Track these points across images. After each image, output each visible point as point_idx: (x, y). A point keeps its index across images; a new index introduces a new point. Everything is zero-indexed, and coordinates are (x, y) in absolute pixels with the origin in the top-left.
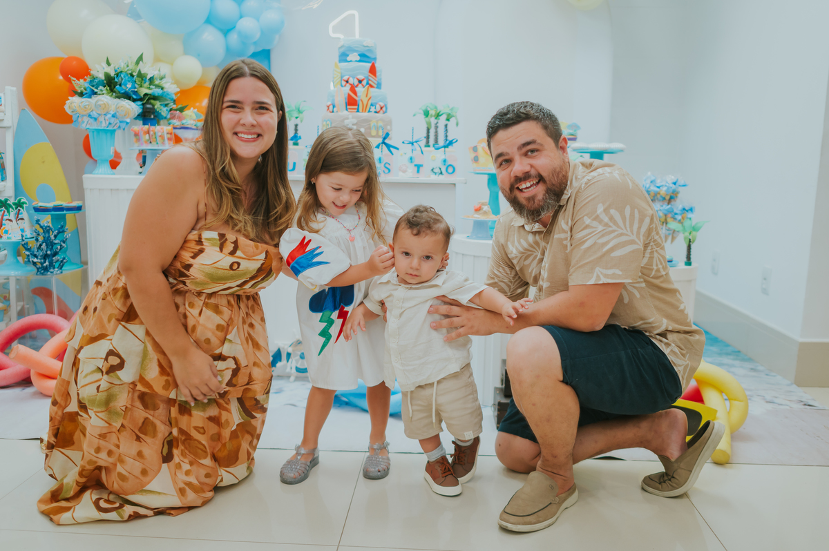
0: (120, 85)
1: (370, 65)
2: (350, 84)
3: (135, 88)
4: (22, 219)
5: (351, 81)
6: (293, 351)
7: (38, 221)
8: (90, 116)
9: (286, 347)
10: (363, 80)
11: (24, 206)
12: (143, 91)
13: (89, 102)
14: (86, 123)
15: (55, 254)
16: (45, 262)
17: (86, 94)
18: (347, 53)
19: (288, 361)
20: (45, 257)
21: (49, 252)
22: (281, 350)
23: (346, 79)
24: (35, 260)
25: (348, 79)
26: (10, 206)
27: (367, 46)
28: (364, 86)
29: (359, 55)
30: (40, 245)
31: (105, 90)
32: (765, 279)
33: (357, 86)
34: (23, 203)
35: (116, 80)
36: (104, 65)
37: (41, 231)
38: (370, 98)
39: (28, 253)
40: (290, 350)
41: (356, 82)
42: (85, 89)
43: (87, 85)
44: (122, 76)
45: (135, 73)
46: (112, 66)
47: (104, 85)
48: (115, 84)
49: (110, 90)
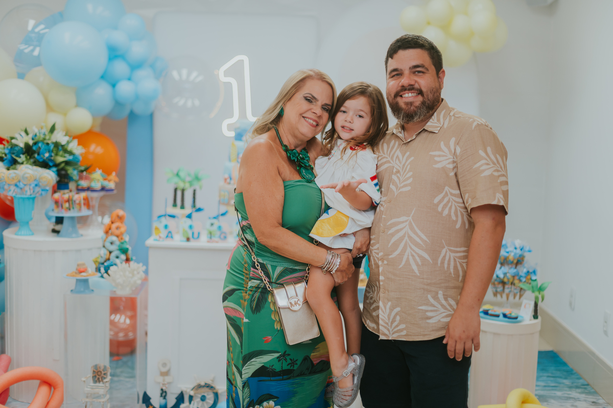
0: (38, 154)
3: (52, 156)
6: (195, 394)
8: (16, 185)
9: (188, 390)
12: (60, 159)
13: (15, 173)
14: (12, 191)
17: (6, 159)
19: (190, 403)
22: (184, 393)
31: (23, 158)
32: (606, 322)
35: (34, 148)
36: (23, 134)
40: (192, 393)
42: (6, 155)
43: (7, 151)
44: (40, 145)
45: (49, 142)
46: (31, 135)
47: (23, 154)
48: (34, 152)
49: (28, 157)
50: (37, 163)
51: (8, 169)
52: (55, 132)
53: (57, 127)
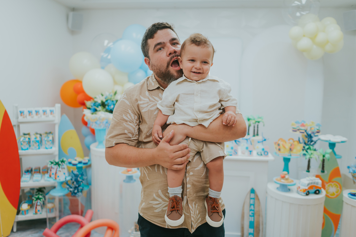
0: (108, 106)
4: (64, 168)
7: (72, 172)
8: (96, 122)
11: (65, 162)
14: (94, 126)
15: (79, 186)
16: (75, 190)
17: (92, 109)
20: (75, 188)
21: (77, 186)
24: (71, 190)
26: (60, 165)
30: (73, 183)
31: (100, 108)
34: (65, 161)
35: (106, 103)
36: (101, 96)
37: (73, 175)
39: (68, 186)
42: (92, 106)
43: (92, 105)
44: (109, 101)
45: (114, 100)
46: (104, 97)
47: (100, 106)
48: (106, 105)
49: (103, 107)
50: (107, 111)
51: (92, 114)
52: (117, 95)
53: (118, 92)
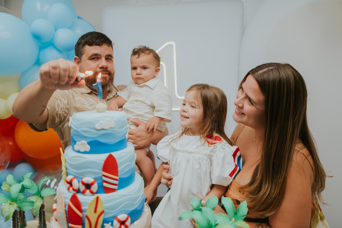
1: (105, 156)
2: (74, 190)
5: (76, 184)
10: (92, 184)
18: (76, 139)
23: (69, 180)
25: (71, 181)
27: (103, 129)
28: (92, 193)
29: (89, 143)
33: (83, 192)
38: (103, 212)
41: (82, 188)
